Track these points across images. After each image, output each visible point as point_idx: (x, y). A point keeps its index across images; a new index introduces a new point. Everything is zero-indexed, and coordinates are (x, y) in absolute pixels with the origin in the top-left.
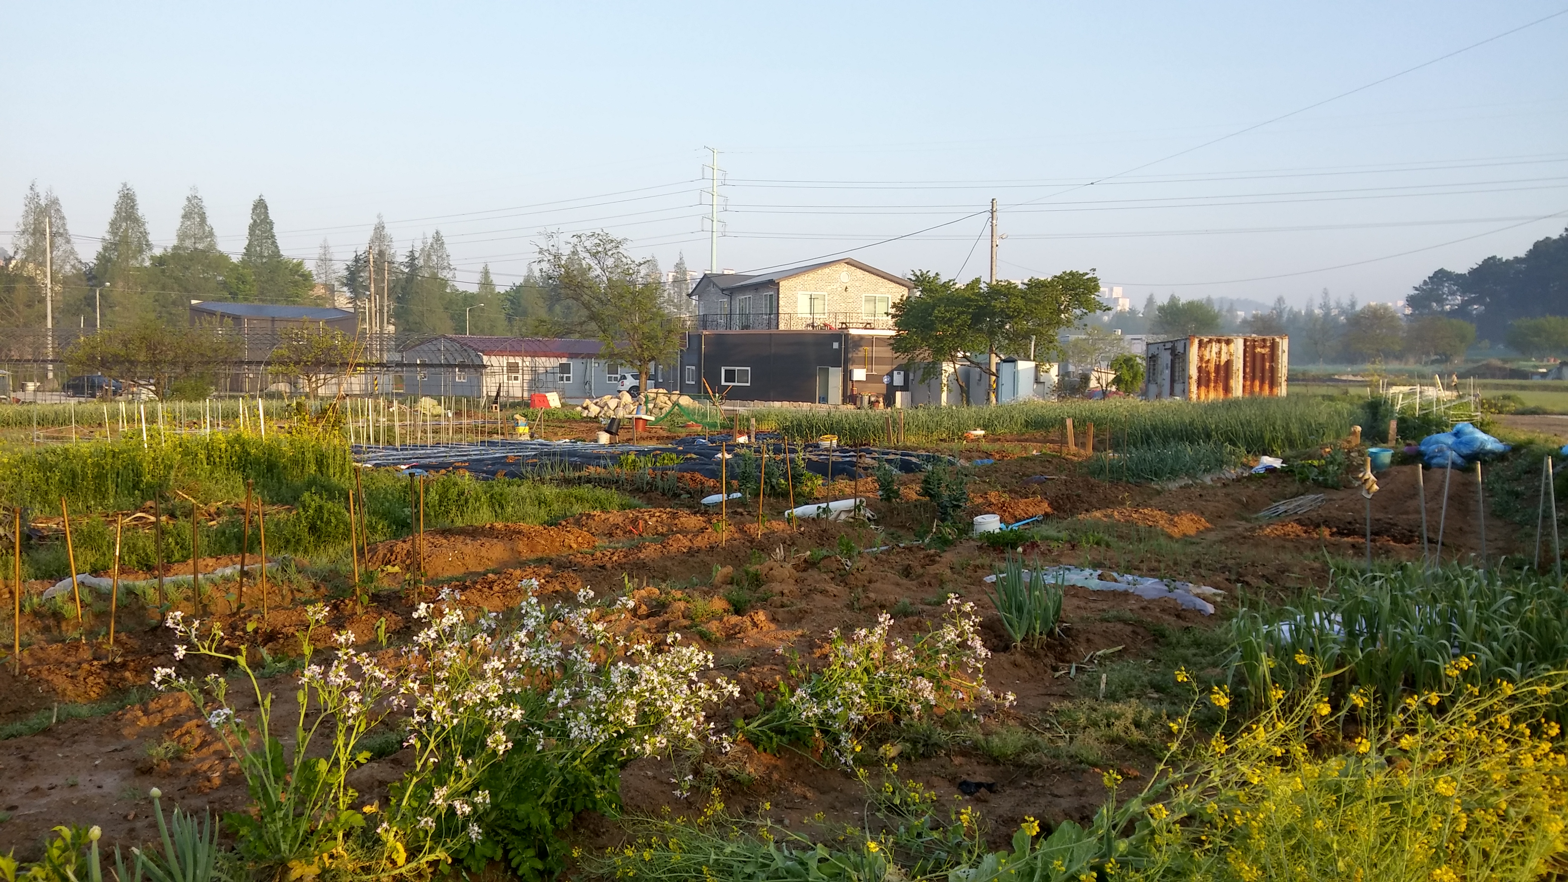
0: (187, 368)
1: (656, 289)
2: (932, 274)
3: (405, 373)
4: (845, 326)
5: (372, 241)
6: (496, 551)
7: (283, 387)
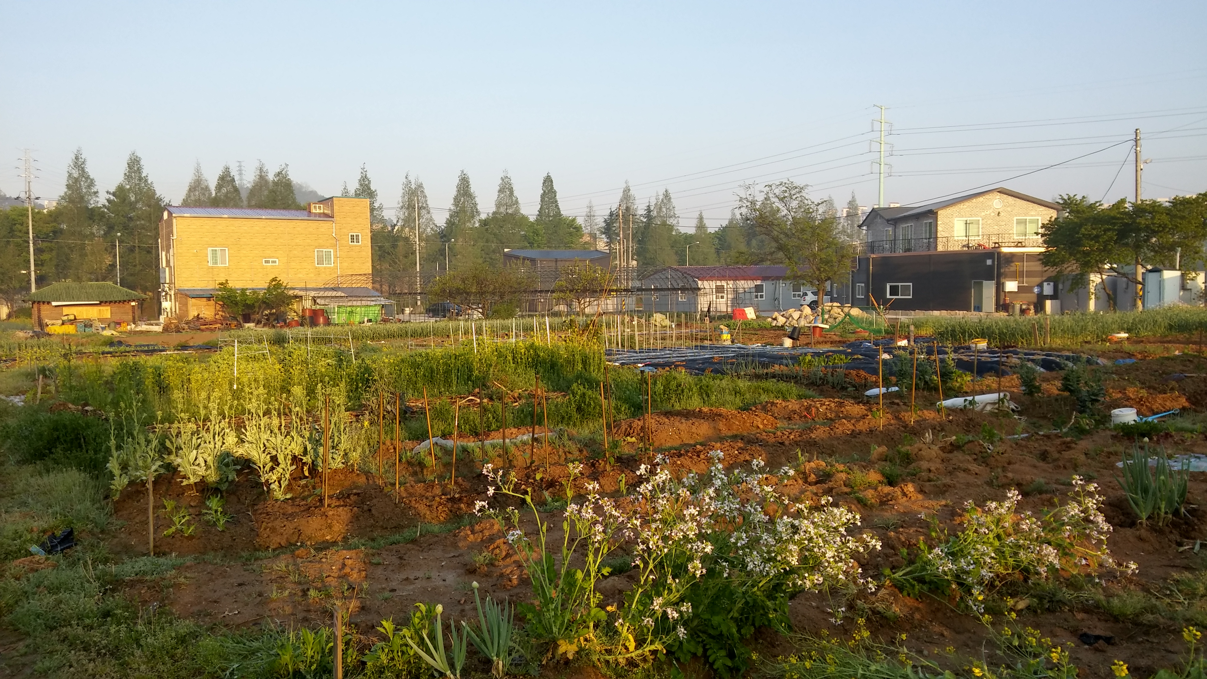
0: (502, 296)
1: (832, 223)
2: (1079, 198)
3: (644, 296)
4: (998, 245)
5: (622, 201)
6: (703, 429)
7: (563, 308)
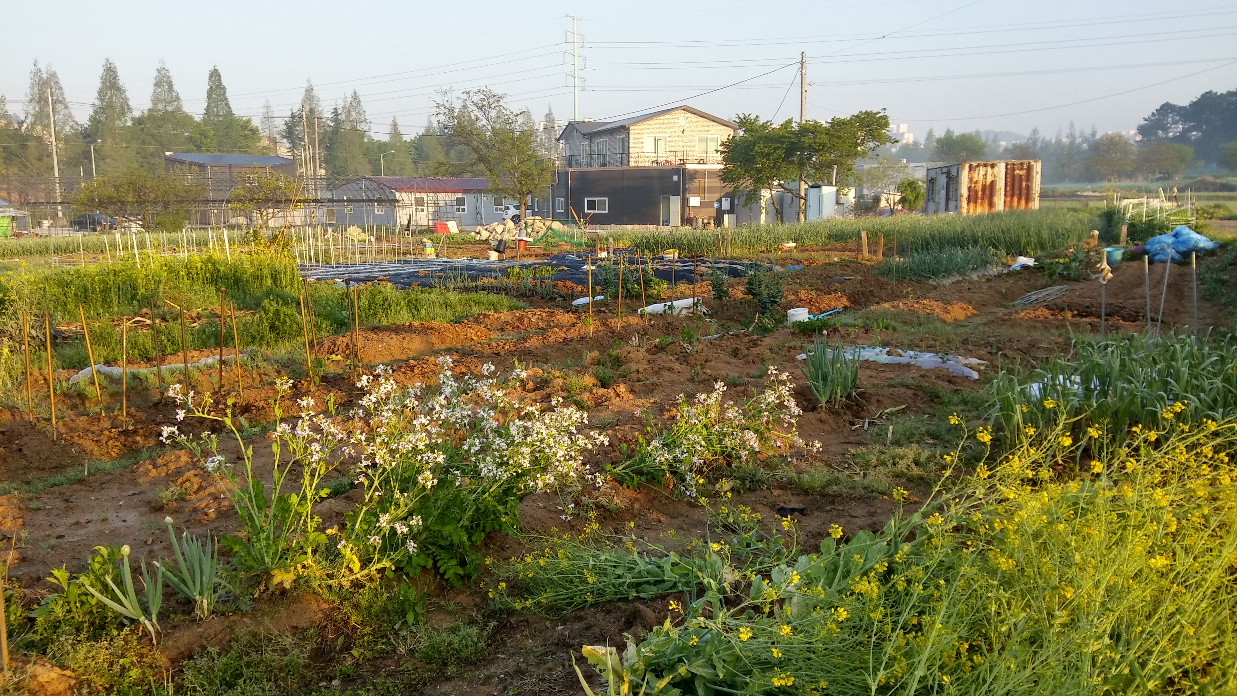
0: (166, 206)
1: (531, 135)
2: (753, 117)
3: (336, 207)
4: (683, 162)
5: (304, 101)
6: (415, 343)
7: (241, 220)
